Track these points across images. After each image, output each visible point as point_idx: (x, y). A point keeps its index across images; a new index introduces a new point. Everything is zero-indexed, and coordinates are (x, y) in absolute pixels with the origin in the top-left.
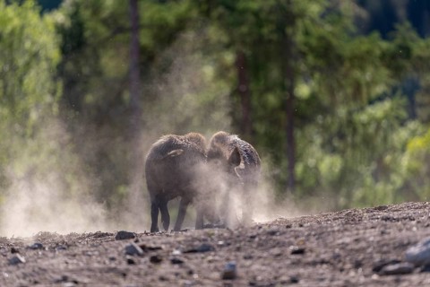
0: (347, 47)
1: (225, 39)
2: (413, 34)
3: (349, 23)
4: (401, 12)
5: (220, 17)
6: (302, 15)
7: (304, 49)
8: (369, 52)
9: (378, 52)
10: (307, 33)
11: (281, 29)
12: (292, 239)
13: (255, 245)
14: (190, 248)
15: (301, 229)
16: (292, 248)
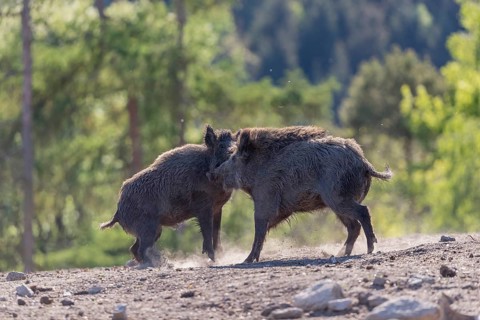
0: (239, 92)
1: (118, 83)
2: (304, 82)
3: (240, 69)
4: (292, 58)
5: (112, 61)
6: (193, 60)
7: (196, 94)
8: (260, 99)
9: (268, 98)
10: (198, 78)
11: (172, 73)
12: (182, 282)
13: (145, 288)
14: (81, 290)
15: (192, 272)
16: (182, 291)
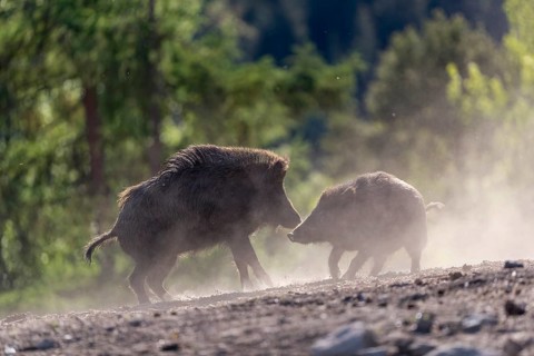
0: (230, 78)
1: (70, 68)
2: (317, 60)
3: (231, 45)
4: (301, 30)
5: (61, 39)
6: (169, 35)
7: (173, 80)
8: (259, 84)
9: (270, 83)
10: (176, 59)
11: (142, 54)
12: (163, 332)
13: (112, 340)
14: (28, 345)
15: (174, 318)
16: (162, 343)
